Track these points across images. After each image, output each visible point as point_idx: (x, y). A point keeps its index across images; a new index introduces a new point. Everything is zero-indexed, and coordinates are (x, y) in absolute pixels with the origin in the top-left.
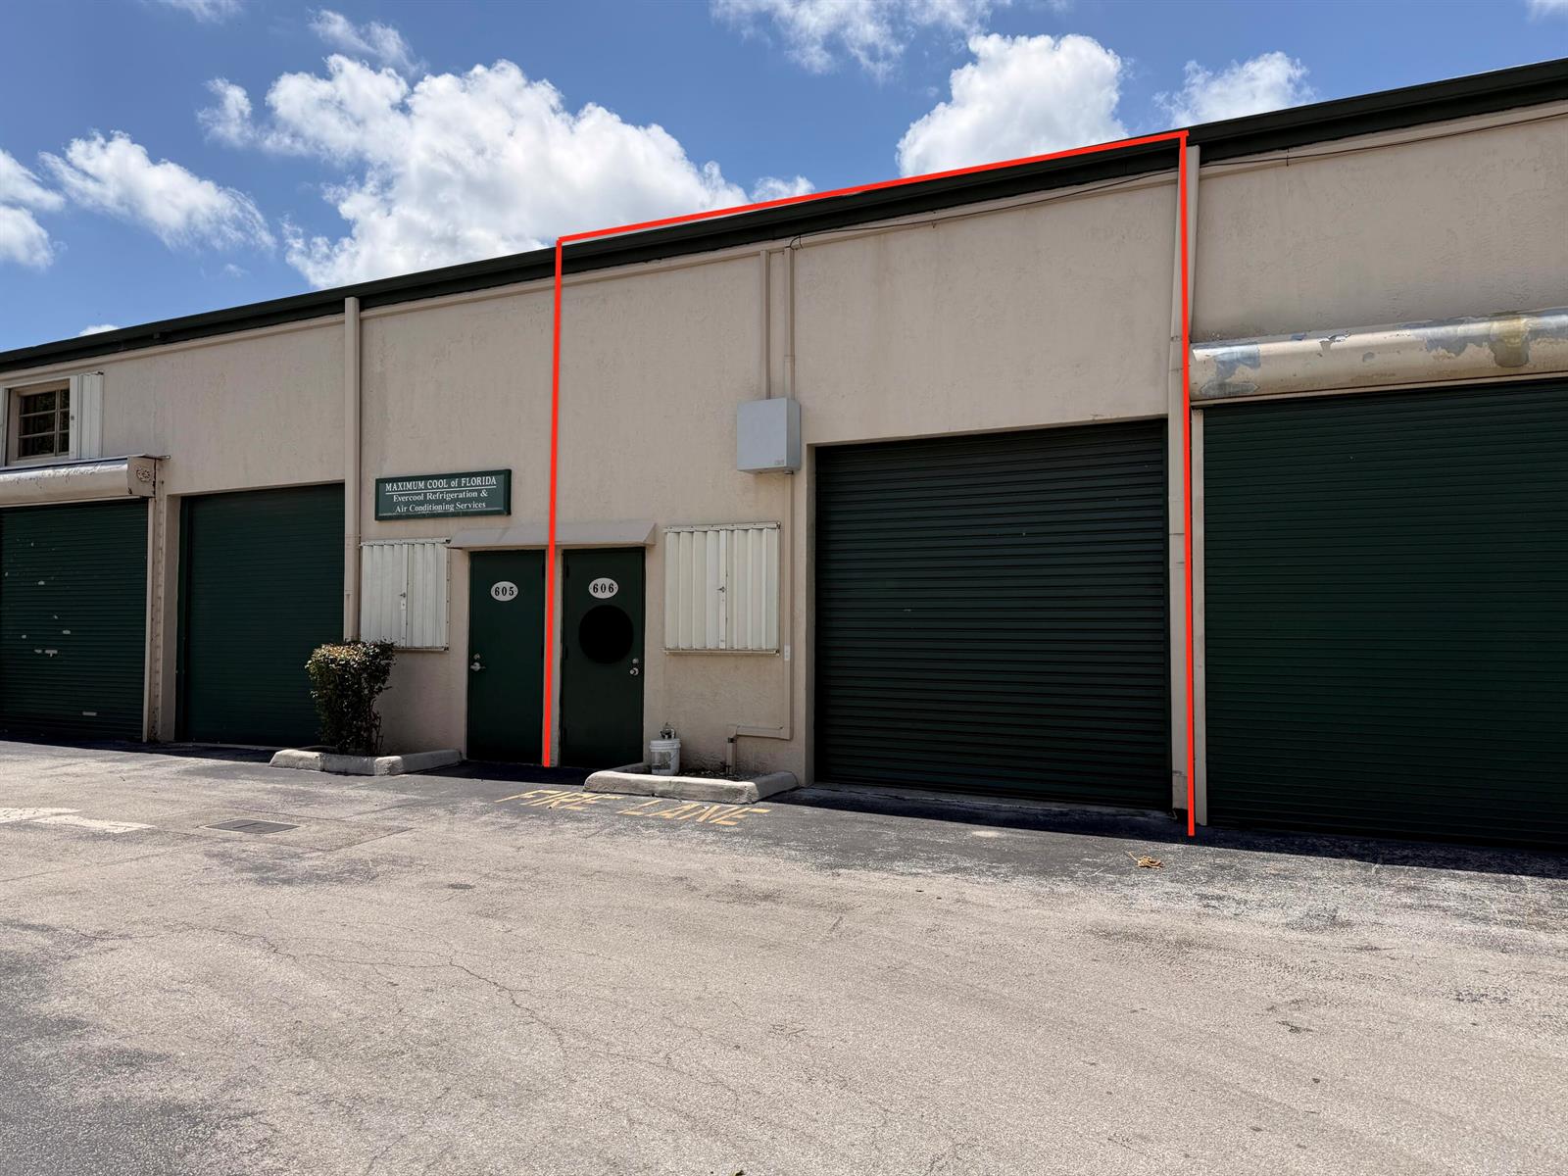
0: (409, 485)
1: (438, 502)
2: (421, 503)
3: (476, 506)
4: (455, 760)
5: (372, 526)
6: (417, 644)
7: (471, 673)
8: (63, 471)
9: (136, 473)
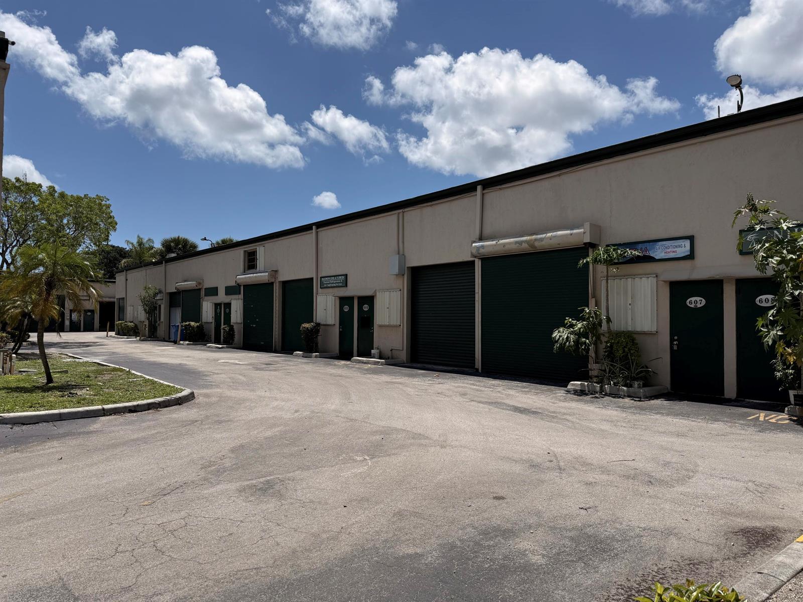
0: (327, 278)
1: (333, 283)
2: (329, 284)
3: (340, 284)
4: (335, 356)
5: (320, 290)
6: (328, 323)
7: (340, 331)
8: (255, 275)
9: (270, 275)
